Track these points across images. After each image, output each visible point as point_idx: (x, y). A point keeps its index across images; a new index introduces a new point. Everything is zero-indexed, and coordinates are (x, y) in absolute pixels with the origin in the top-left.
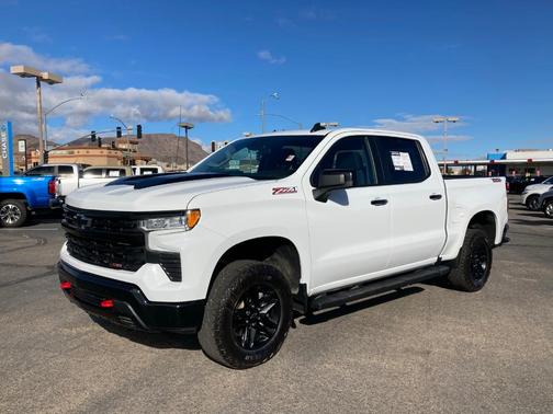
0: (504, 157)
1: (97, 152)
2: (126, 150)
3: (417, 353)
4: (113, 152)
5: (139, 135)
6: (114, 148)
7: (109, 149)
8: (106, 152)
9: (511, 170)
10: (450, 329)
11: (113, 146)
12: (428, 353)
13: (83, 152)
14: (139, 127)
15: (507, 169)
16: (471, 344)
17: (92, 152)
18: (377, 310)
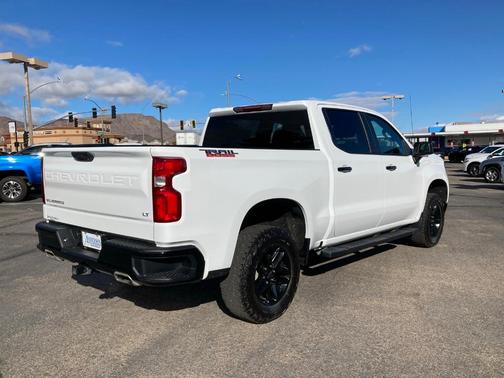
0: (443, 130)
1: (73, 132)
2: (100, 129)
3: (409, 295)
4: (88, 132)
5: (114, 115)
6: (89, 127)
7: (84, 128)
8: (81, 132)
9: (449, 142)
10: (431, 275)
11: (89, 126)
12: (418, 295)
13: (59, 132)
14: (114, 108)
15: (446, 140)
16: (451, 286)
17: (68, 132)
18: (365, 263)
